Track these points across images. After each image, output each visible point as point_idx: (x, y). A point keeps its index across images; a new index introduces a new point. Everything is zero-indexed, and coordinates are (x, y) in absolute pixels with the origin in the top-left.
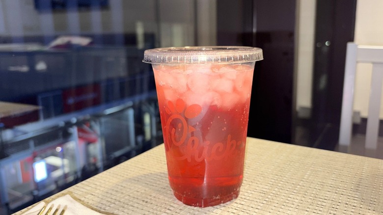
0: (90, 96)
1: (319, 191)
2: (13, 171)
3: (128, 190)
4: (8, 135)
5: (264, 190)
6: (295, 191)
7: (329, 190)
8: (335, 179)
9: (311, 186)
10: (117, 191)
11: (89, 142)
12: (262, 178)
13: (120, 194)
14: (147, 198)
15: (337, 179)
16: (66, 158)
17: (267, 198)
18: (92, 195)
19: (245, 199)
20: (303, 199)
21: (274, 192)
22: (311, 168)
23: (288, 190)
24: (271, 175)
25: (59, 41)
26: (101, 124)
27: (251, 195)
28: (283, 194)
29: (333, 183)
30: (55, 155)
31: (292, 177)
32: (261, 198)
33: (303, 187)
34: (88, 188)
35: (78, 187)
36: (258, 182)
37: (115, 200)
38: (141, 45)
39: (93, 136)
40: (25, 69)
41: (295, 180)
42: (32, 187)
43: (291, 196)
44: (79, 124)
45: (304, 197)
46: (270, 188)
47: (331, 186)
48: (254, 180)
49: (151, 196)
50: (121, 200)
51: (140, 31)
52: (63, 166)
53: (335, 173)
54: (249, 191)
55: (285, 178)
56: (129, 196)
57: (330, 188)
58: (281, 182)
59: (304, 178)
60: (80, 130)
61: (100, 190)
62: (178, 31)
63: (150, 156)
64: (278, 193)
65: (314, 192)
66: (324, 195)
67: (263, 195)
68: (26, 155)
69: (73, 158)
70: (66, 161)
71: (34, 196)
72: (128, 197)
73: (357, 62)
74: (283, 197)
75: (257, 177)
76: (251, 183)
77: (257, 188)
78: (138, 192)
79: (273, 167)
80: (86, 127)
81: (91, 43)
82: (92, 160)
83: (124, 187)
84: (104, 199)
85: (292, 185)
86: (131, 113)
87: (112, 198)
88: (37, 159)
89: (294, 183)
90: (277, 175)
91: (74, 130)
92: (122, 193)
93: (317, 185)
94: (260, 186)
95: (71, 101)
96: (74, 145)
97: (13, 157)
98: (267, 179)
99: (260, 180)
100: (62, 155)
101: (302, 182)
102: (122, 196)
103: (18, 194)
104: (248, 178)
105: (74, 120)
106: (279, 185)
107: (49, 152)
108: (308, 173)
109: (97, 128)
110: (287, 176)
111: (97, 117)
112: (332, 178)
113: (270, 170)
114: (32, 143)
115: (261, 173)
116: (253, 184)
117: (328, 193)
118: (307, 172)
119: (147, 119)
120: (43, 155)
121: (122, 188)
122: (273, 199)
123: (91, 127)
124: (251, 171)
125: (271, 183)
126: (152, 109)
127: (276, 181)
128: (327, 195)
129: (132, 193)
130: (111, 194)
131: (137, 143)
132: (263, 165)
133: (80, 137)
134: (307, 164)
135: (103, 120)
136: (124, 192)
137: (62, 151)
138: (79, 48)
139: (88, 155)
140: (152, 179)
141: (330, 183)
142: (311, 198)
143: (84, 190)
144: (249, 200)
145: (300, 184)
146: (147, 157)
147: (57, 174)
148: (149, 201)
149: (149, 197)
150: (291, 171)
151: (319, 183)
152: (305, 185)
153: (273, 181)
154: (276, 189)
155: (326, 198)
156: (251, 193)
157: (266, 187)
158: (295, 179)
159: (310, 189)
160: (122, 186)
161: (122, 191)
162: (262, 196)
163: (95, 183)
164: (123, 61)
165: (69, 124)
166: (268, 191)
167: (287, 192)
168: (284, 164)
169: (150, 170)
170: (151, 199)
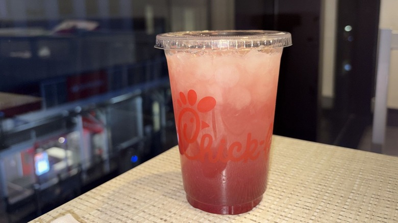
0: (96, 84)
1: (375, 206)
2: (13, 163)
3: (142, 204)
4: (8, 125)
5: (308, 204)
6: (346, 207)
7: (388, 206)
8: (391, 190)
9: (364, 200)
10: (129, 205)
11: (94, 133)
12: (303, 188)
13: (133, 210)
14: (166, 215)
15: (394, 191)
16: (69, 150)
17: (313, 215)
18: (99, 210)
19: (286, 217)
20: (358, 217)
21: (320, 207)
22: (360, 176)
23: (337, 204)
24: (313, 185)
25: (64, 26)
26: (107, 113)
27: (292, 212)
28: (332, 211)
29: (390, 196)
30: (57, 146)
31: (339, 188)
32: (305, 216)
33: (355, 202)
34: (94, 201)
35: (81, 199)
36: (299, 194)
37: (127, 217)
38: (150, 30)
39: (98, 127)
40: (27, 55)
41: (343, 192)
42: (33, 180)
43: (342, 213)
44: (83, 114)
45: (358, 215)
46: (315, 202)
47: (389, 199)
48: (294, 191)
49: (170, 212)
50: (134, 218)
51: (149, 15)
52: (66, 159)
53: (390, 182)
54: (290, 207)
55: (330, 189)
56: (144, 212)
57: (389, 202)
58: (327, 194)
59: (353, 189)
60: (85, 120)
61: (108, 204)
62: (189, 15)
63: (167, 159)
64: (326, 209)
65: (369, 209)
66: (383, 212)
67: (307, 211)
68: (27, 146)
69: (77, 150)
70: (69, 153)
71: (35, 190)
72: (142, 213)
73: (392, 49)
74: (333, 215)
75: (297, 187)
76: (290, 196)
77: (299, 202)
78: (154, 206)
79: (314, 174)
80: (91, 117)
81: (98, 28)
82: (97, 152)
83: (138, 200)
84: (113, 217)
85: (341, 198)
86: (139, 102)
87: (122, 215)
88: (39, 150)
89: (343, 195)
90: (320, 185)
91: (79, 120)
92: (135, 208)
93: (372, 199)
94: (302, 199)
95: (76, 89)
96: (78, 135)
97: (14, 148)
98: (309, 190)
99: (301, 191)
100: (65, 147)
101: (352, 194)
102: (134, 213)
103: (18, 187)
104: (285, 189)
105: (79, 109)
106: (325, 198)
107: (52, 143)
108: (357, 183)
109: (103, 118)
110: (332, 186)
111: (103, 106)
112: (388, 190)
113: (311, 178)
114: (33, 134)
115: (301, 182)
116: (293, 196)
117: (387, 209)
118: (356, 181)
119: (156, 108)
120: (45, 146)
121: (135, 201)
122: (320, 218)
123: (96, 117)
124: (288, 179)
125: (314, 195)
126: (161, 97)
127: (321, 193)
128: (386, 213)
129: (147, 208)
130: (122, 209)
131: (145, 134)
132: (301, 171)
133: (85, 127)
134: (354, 171)
135: (109, 109)
136: (137, 207)
137: (66, 142)
138: (85, 33)
139: (93, 146)
140: (170, 189)
141: (387, 195)
142: (367, 216)
143: (89, 204)
144: (291, 218)
145: (350, 197)
146: (163, 161)
147: (60, 166)
148: (168, 219)
149: (169, 214)
150: (337, 179)
151: (373, 196)
152: (356, 198)
153: (316, 192)
154: (322, 204)
155: (386, 216)
156: (293, 209)
157: (310, 201)
158: (343, 190)
159: (363, 204)
160: (134, 199)
161: (135, 206)
162: (306, 213)
163: (102, 194)
164: (132, 47)
165: (73, 114)
166: (313, 206)
167: (336, 208)
168: (327, 170)
169: (167, 178)
170: (170, 217)
